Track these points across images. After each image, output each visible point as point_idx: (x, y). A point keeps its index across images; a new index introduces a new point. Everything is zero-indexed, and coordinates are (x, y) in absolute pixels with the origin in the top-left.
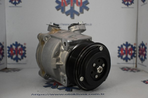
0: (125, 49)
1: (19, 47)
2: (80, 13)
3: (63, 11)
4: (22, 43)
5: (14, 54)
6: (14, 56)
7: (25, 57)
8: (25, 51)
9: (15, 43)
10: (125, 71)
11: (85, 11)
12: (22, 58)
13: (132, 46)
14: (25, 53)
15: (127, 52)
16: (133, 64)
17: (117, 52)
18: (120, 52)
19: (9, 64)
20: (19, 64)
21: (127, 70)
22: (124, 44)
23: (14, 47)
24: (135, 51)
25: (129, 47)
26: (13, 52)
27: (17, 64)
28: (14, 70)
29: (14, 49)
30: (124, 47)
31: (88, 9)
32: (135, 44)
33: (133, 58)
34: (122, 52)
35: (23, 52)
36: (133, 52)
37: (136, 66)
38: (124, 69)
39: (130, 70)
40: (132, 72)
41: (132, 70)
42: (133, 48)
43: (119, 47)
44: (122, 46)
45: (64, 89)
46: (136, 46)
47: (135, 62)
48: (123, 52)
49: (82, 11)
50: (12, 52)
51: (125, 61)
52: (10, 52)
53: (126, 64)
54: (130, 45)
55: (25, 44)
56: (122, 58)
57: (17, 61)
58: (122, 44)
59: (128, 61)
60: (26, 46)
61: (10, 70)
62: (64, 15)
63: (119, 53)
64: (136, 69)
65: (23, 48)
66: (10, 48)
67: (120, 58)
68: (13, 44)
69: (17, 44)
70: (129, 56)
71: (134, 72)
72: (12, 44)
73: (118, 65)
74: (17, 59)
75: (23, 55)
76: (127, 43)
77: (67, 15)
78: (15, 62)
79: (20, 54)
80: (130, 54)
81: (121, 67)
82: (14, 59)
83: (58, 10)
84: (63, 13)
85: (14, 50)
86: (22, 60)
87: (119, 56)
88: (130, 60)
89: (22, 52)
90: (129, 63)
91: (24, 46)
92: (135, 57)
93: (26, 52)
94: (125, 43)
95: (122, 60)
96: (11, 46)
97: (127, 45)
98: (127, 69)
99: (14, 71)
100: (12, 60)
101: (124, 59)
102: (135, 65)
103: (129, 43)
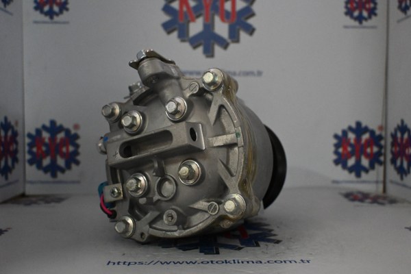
0: (352, 141)
1: (61, 136)
2: (229, 41)
3: (183, 36)
4: (68, 125)
5: (44, 155)
6: (46, 161)
7: (77, 163)
8: (77, 146)
9: (48, 124)
10: (357, 203)
11: (243, 35)
12: (68, 166)
13: (372, 133)
14: (76, 153)
15: (359, 150)
16: (377, 182)
17: (333, 149)
18: (341, 150)
19: (32, 182)
20: (60, 182)
21: (362, 200)
22: (350, 129)
23: (46, 135)
24: (380, 147)
25: (366, 136)
26: (44, 148)
27: (54, 182)
28: (47, 199)
29: (47, 140)
30: (351, 136)
31: (251, 30)
32: (381, 128)
33: (377, 166)
34: (345, 149)
35: (71, 149)
36: (375, 149)
37: (385, 190)
38: (351, 197)
39: (368, 200)
40: (375, 205)
41: (376, 200)
42: (376, 139)
43: (336, 136)
44: (345, 133)
45: (197, 248)
46: (383, 134)
47: (381, 178)
48: (349, 149)
49: (235, 37)
50: (39, 148)
51: (352, 176)
52: (35, 150)
53: (358, 182)
54: (366, 130)
55: (76, 127)
56: (345, 166)
57: (54, 175)
58: (345, 127)
59: (363, 174)
60: (79, 132)
61: (34, 199)
62: (187, 45)
63: (336, 152)
64: (385, 198)
65: (72, 138)
66: (36, 138)
67: (339, 167)
68: (44, 127)
69: (54, 128)
70: (365, 162)
71: (382, 204)
72: (39, 126)
73: (335, 185)
74: (53, 169)
75: (72, 159)
76: (358, 124)
77: (195, 47)
78: (48, 177)
79: (63, 155)
80: (367, 156)
81: (344, 192)
82: (46, 170)
83: (169, 32)
84: (183, 41)
85: (46, 145)
86: (67, 172)
87: (336, 162)
88: (367, 171)
89: (67, 149)
90: (364, 182)
91: (73, 132)
92: (381, 163)
93: (80, 150)
94: (354, 125)
95: (346, 173)
96: (38, 132)
97: (359, 129)
98: (360, 196)
99: (47, 202)
100: (41, 173)
101: (351, 170)
102: (381, 186)
103: (364, 125)
